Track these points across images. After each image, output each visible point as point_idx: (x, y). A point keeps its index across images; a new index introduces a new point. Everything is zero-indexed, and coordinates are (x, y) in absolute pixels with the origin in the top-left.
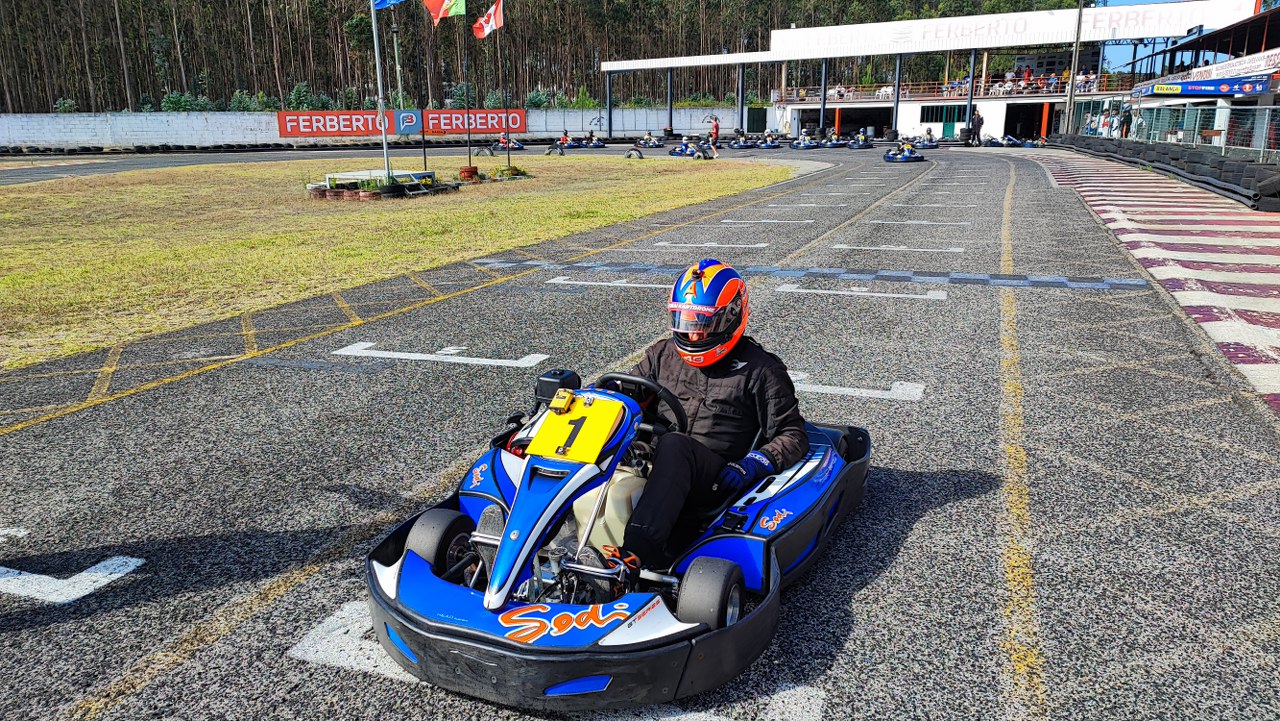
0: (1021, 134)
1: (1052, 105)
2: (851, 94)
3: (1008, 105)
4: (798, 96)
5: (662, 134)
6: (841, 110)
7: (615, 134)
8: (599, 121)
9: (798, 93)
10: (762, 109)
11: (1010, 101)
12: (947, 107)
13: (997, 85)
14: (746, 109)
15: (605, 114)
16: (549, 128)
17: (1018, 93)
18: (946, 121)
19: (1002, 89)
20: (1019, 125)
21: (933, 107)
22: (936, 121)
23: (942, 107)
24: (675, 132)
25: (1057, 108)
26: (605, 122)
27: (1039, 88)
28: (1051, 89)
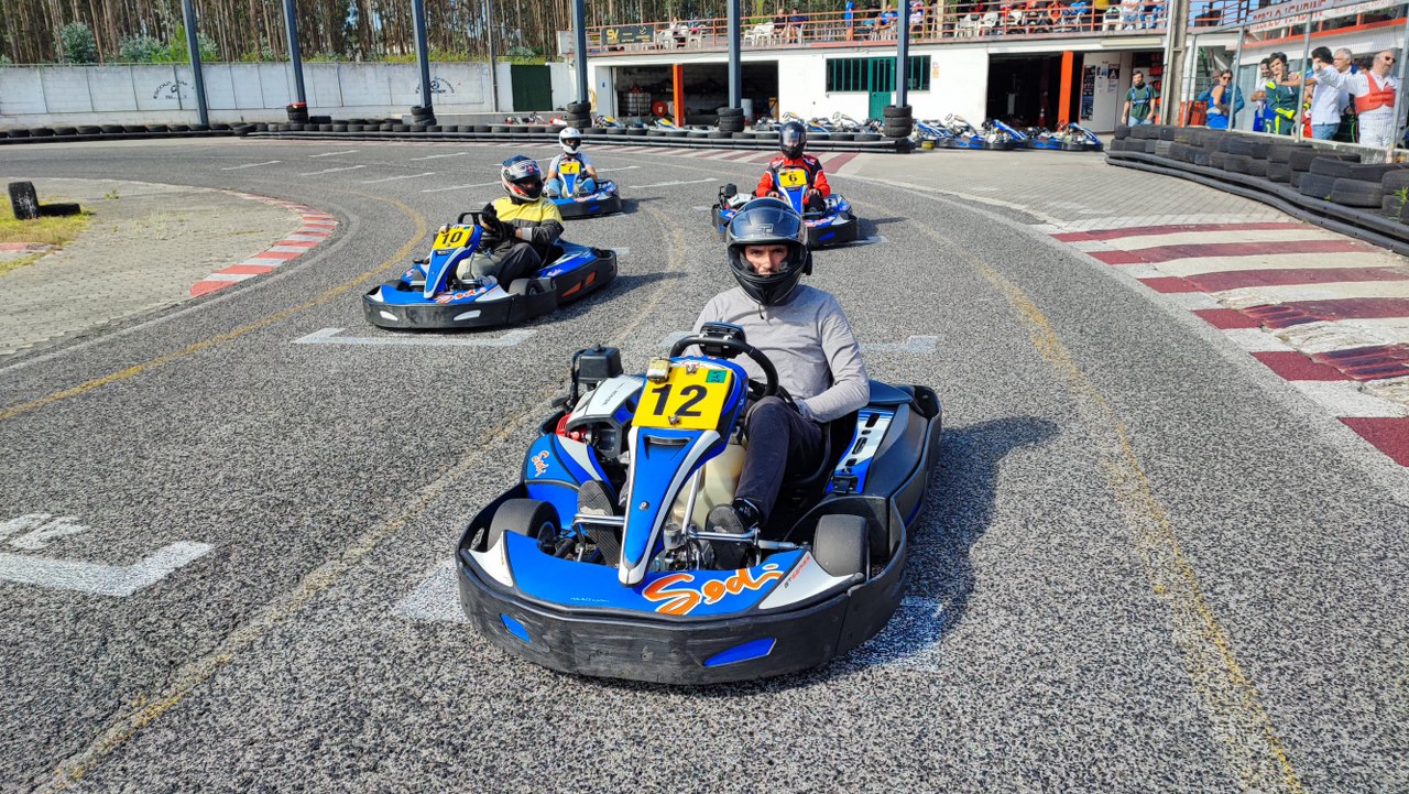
0: (1016, 115)
1: (1078, 57)
2: (698, 38)
3: (991, 56)
4: (605, 42)
5: (284, 117)
6: (679, 66)
7: (215, 117)
8: (176, 89)
9: (605, 36)
10: (544, 66)
11: (995, 50)
12: (875, 61)
13: (968, 16)
14: (505, 70)
15: (187, 75)
16: (54, 106)
17: (1009, 32)
18: (874, 90)
19: (978, 26)
20: (1011, 99)
21: (847, 61)
22: (856, 88)
23: (865, 61)
24: (311, 113)
25: (1088, 62)
26: (189, 91)
27: (1050, 22)
28: (1077, 21)
